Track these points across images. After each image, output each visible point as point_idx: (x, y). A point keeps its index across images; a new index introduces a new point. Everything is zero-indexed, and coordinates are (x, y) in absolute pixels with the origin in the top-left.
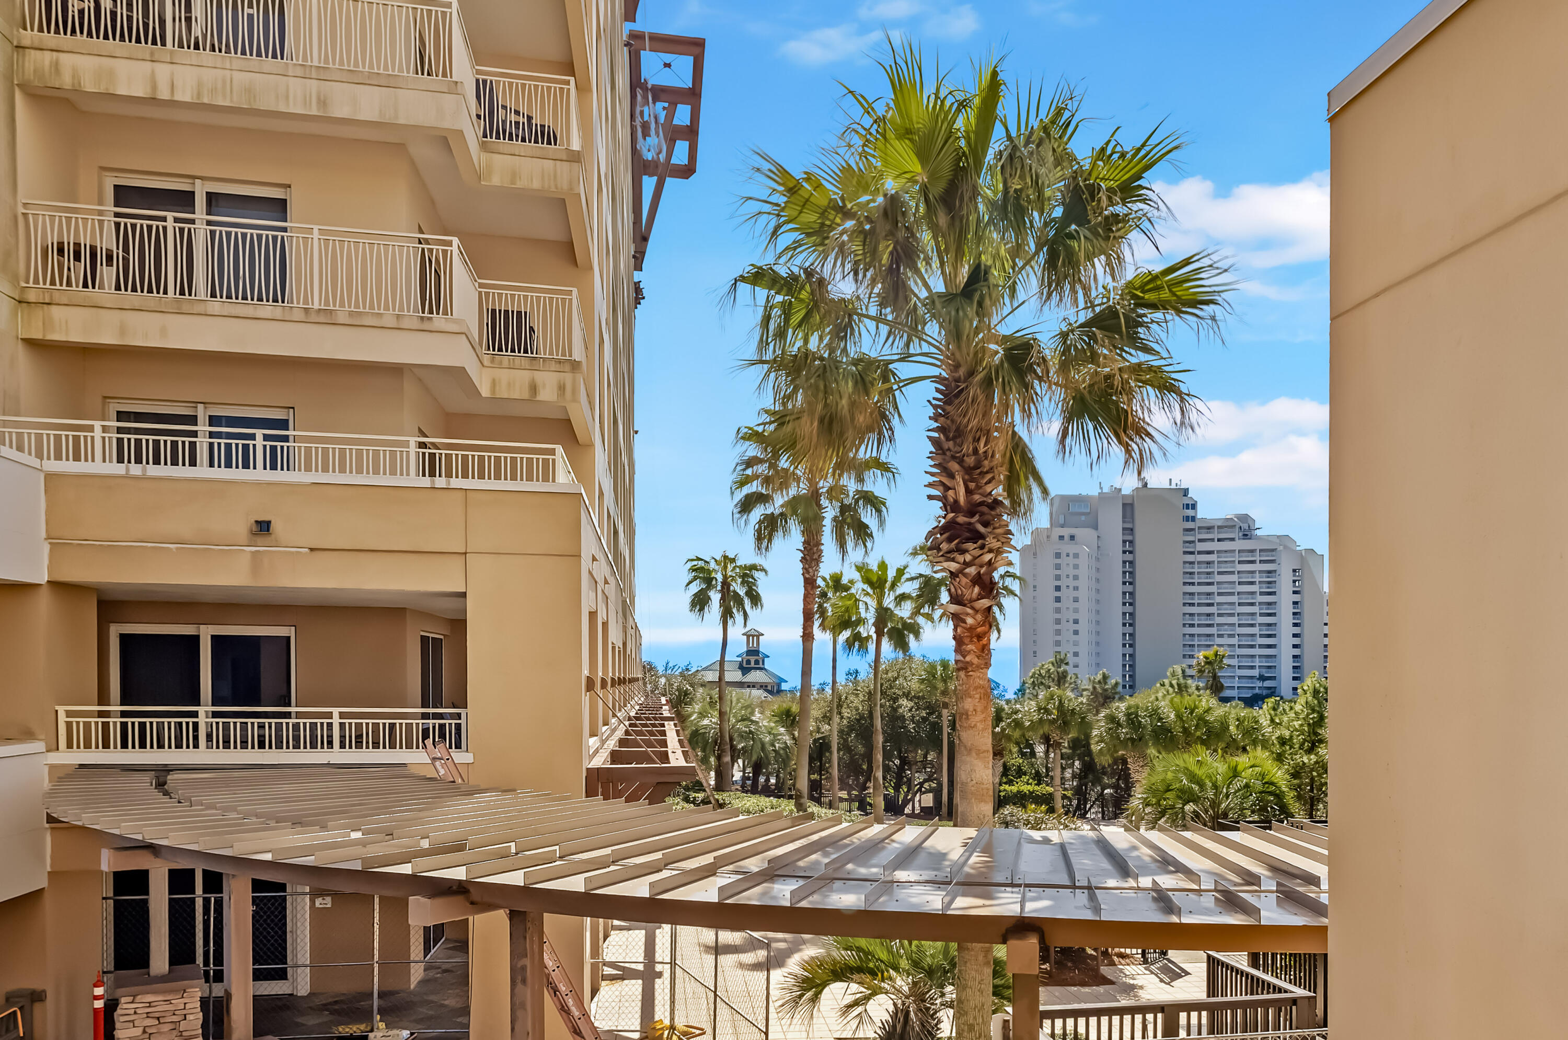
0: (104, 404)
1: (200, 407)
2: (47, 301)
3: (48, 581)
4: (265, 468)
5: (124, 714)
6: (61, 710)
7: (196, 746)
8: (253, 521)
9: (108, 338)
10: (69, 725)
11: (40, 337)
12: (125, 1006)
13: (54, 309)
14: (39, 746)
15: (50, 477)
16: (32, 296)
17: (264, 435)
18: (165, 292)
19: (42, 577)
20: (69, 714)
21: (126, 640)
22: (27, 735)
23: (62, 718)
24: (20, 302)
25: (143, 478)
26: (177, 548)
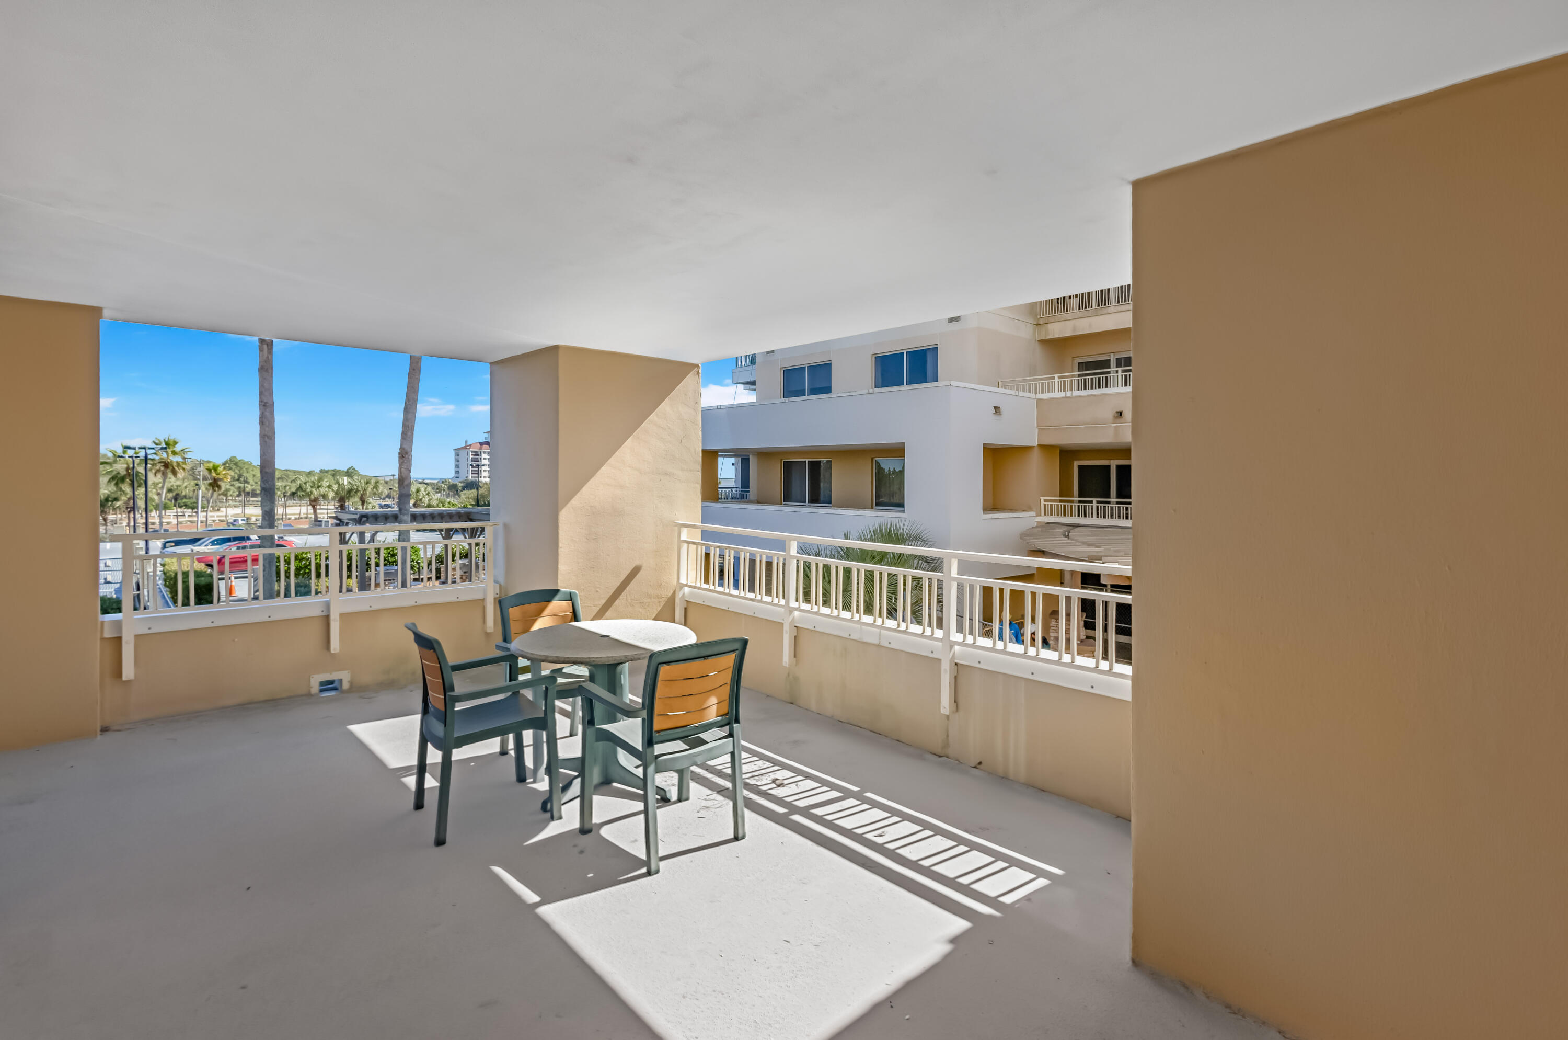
0: (1073, 361)
1: (1112, 355)
2: (1047, 322)
3: (1038, 445)
4: (1122, 386)
5: (1080, 502)
6: (1042, 499)
7: (1092, 517)
8: (1115, 412)
9: (1068, 334)
10: (1045, 505)
11: (1044, 338)
12: (1054, 623)
13: (1049, 325)
14: (1033, 514)
15: (1039, 402)
16: (1041, 322)
17: (1122, 370)
18: (1092, 307)
19: (1035, 444)
20: (1045, 501)
21: (1081, 468)
22: (1029, 509)
23: (1043, 502)
24: (1037, 325)
25: (1072, 397)
26: (1085, 427)
